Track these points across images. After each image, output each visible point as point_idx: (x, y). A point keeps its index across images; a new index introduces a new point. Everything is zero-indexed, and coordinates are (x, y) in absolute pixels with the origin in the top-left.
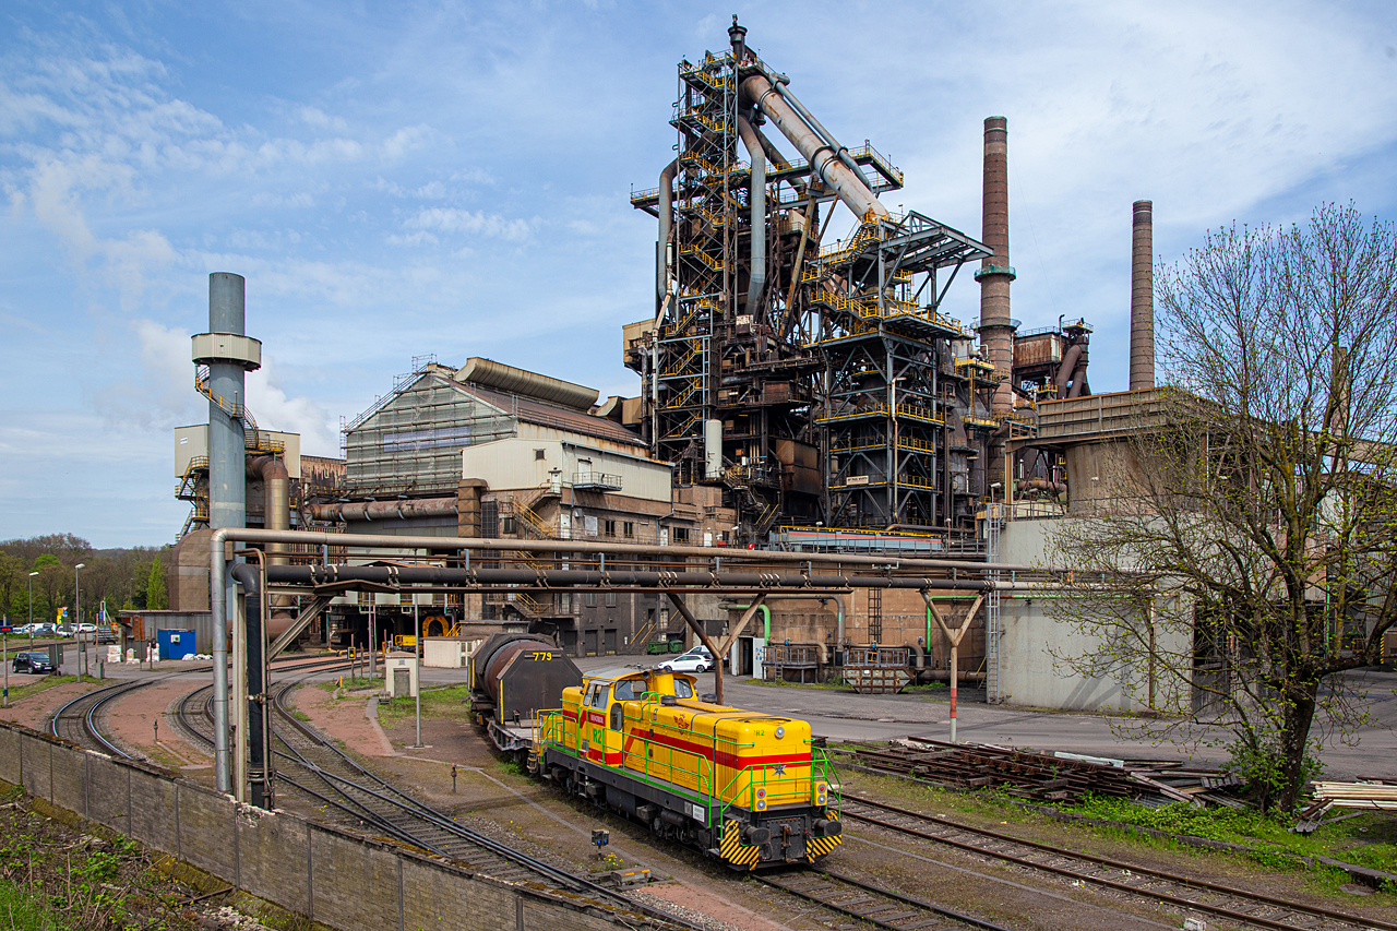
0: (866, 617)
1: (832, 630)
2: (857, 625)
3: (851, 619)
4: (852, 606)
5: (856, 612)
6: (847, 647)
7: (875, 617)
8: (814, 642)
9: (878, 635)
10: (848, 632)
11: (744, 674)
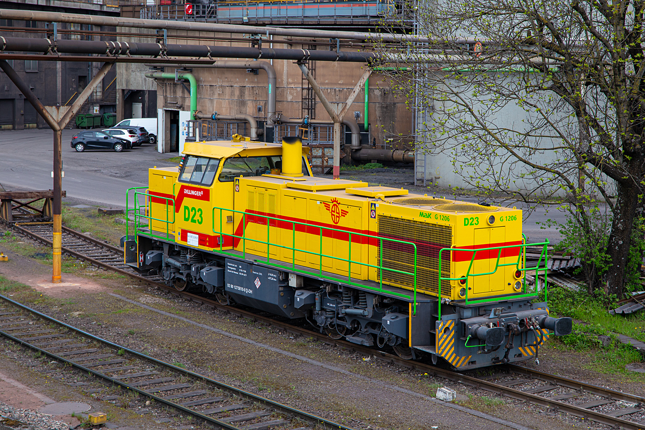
0: (299, 89)
1: (262, 104)
2: (290, 98)
3: (283, 91)
4: (285, 77)
5: (288, 83)
6: (279, 122)
7: (308, 89)
8: (242, 116)
9: (311, 109)
10: (279, 106)
11: (171, 151)
